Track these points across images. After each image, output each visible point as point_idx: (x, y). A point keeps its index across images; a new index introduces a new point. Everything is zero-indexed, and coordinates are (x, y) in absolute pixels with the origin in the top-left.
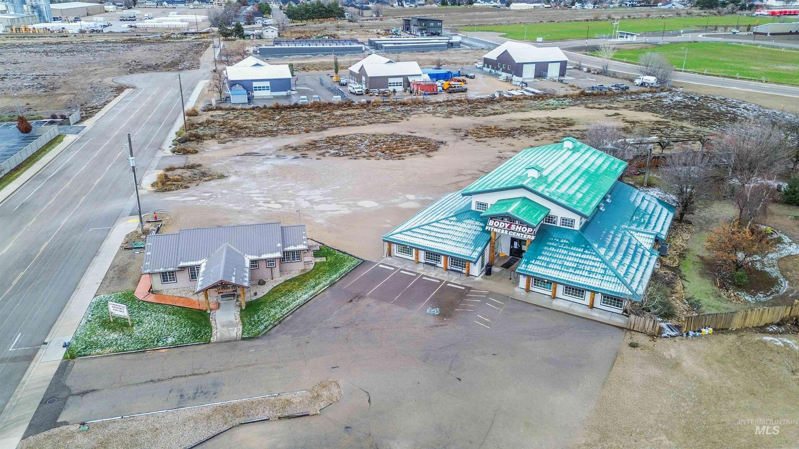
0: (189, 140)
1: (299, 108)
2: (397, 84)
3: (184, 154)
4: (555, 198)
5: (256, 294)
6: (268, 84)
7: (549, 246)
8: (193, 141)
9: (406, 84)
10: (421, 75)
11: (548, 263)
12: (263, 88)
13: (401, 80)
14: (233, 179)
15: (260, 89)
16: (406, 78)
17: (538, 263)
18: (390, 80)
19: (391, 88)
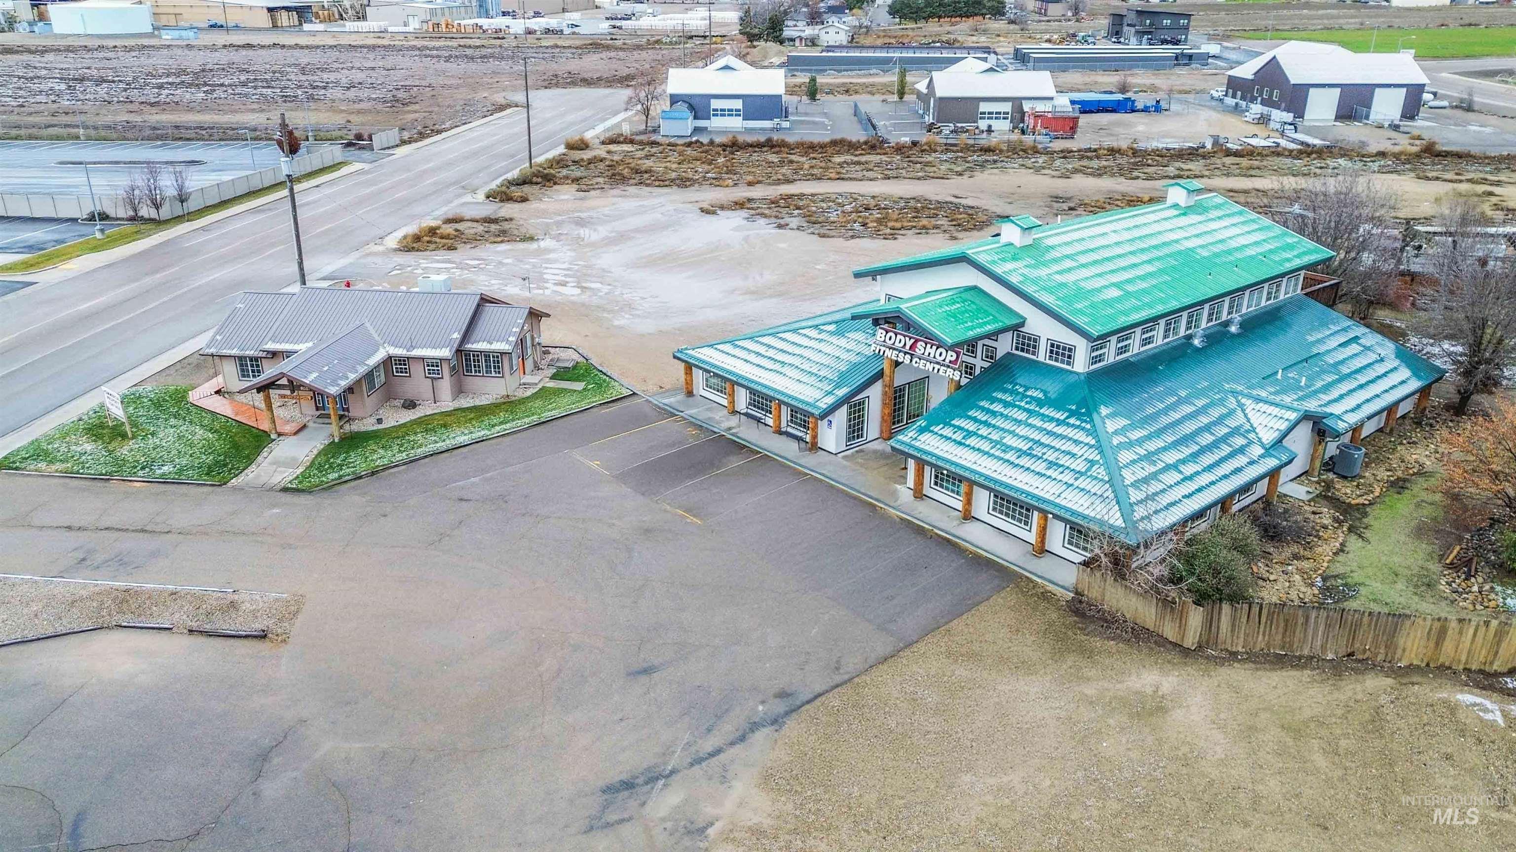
0: (531, 183)
1: (773, 147)
2: (998, 115)
3: (502, 201)
4: (1030, 289)
5: (380, 421)
6: (738, 104)
7: (994, 400)
8: (537, 183)
9: (1018, 116)
10: (1052, 99)
11: (970, 434)
12: (730, 113)
13: (1007, 107)
14: (544, 244)
15: (723, 113)
16: (1017, 102)
17: (947, 432)
18: (984, 107)
19: (983, 124)
